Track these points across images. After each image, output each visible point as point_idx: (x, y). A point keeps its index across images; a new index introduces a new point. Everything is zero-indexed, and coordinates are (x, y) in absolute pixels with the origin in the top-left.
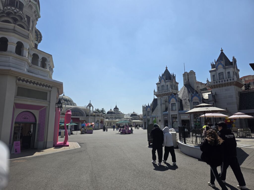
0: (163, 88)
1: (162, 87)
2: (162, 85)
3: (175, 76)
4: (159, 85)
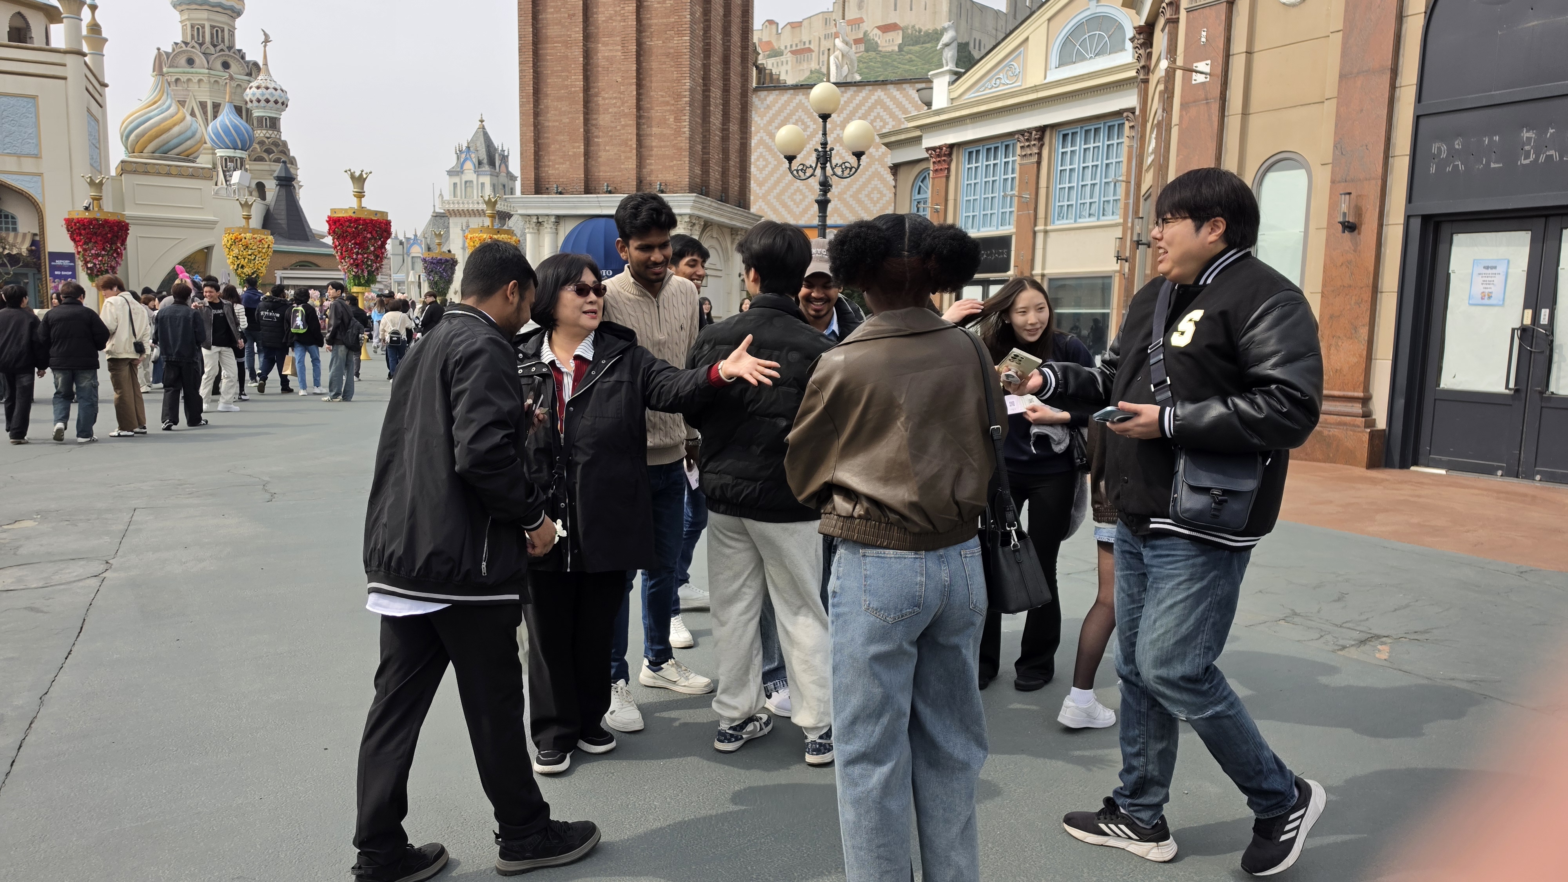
0: (468, 189)
1: (466, 188)
2: (467, 179)
3: (506, 154)
4: (456, 180)
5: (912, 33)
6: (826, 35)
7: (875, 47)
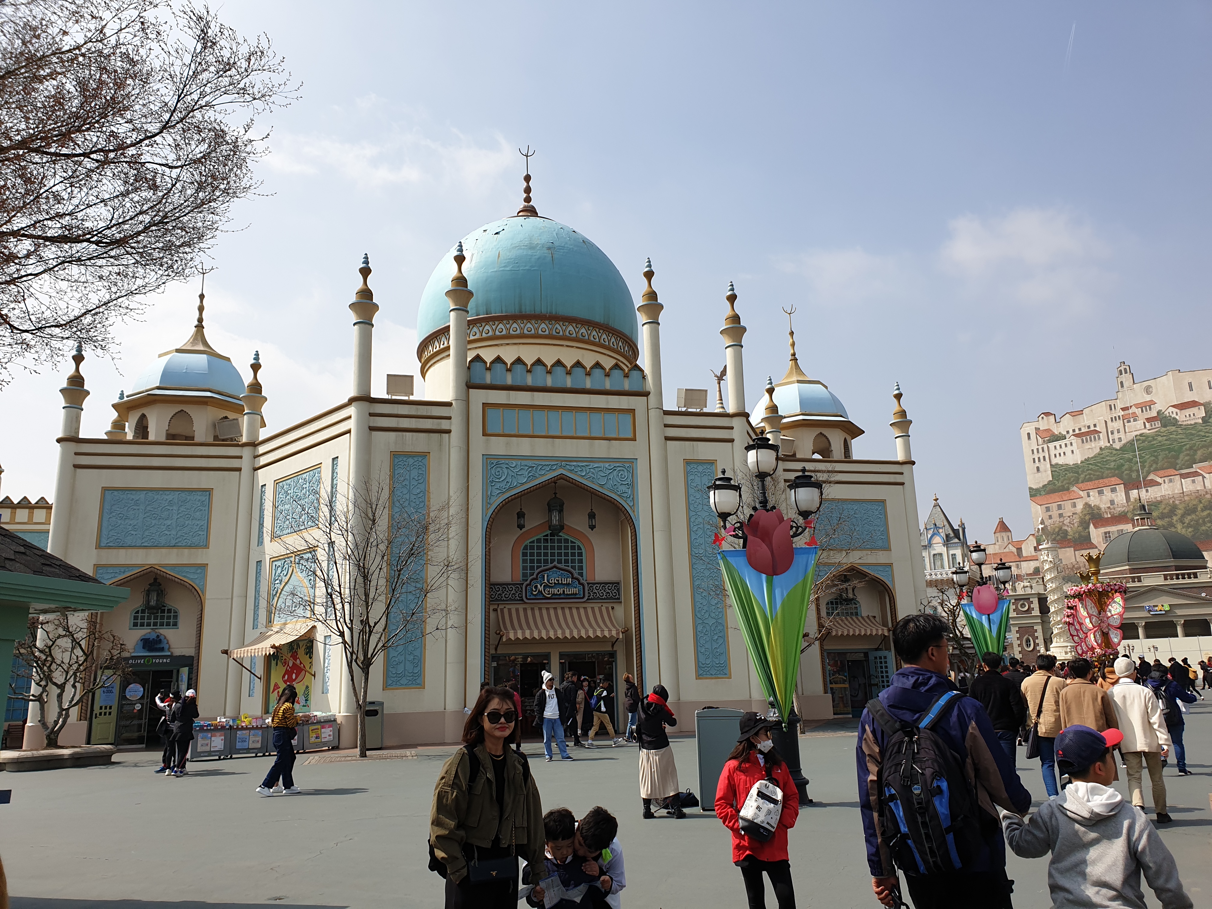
6: (1112, 418)
7: (1174, 422)
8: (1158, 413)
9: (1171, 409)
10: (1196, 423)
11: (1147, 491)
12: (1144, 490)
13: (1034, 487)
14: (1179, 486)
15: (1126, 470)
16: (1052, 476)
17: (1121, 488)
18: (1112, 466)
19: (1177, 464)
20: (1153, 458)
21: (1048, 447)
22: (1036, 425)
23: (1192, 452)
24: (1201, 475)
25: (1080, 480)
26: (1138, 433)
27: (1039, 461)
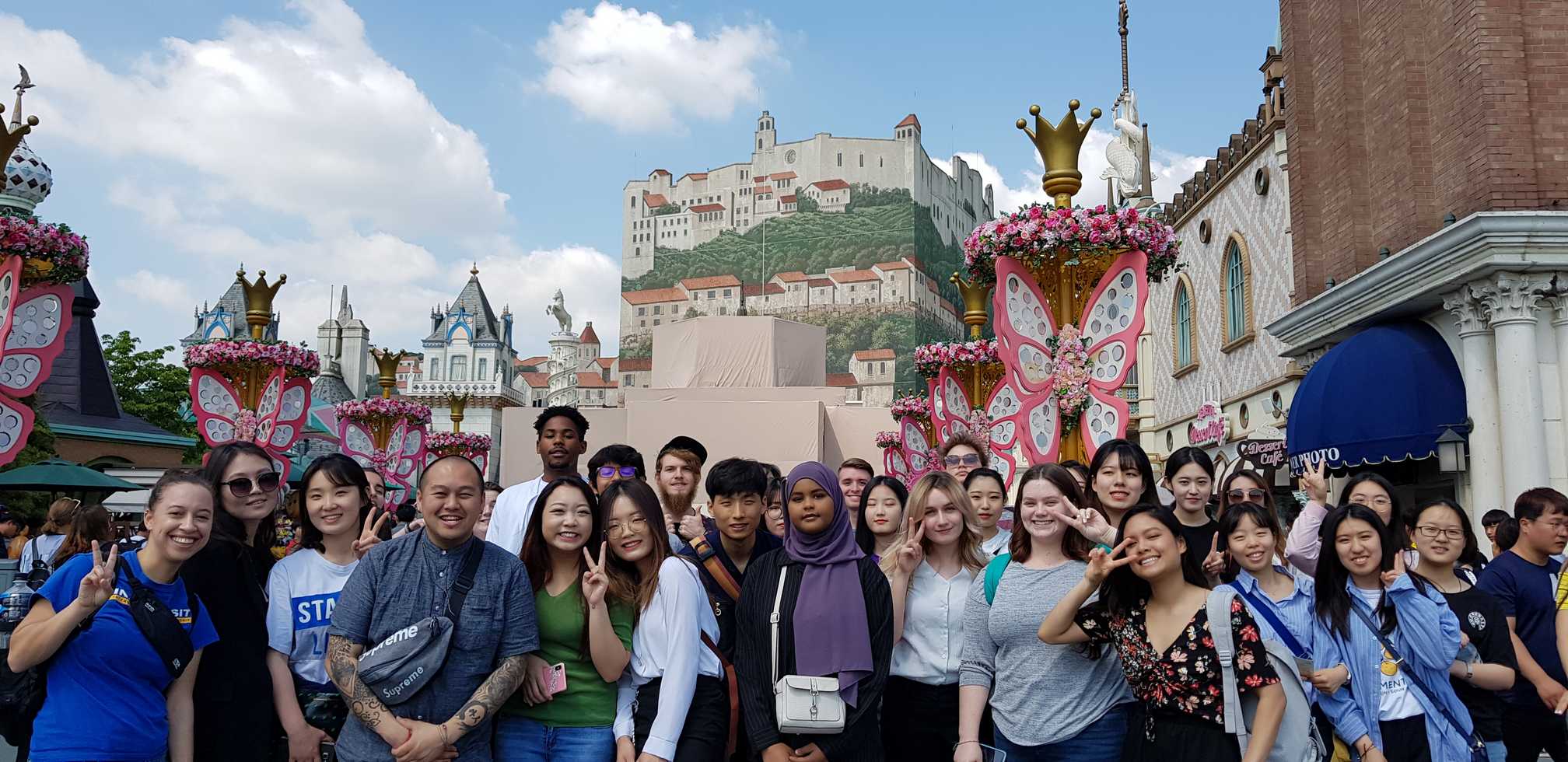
5: (864, 193)
6: (741, 190)
7: (813, 207)
8: (797, 191)
9: (813, 188)
10: (838, 212)
11: (767, 299)
12: (764, 297)
13: (629, 278)
14: (805, 297)
15: (746, 267)
16: (655, 264)
17: (736, 292)
18: (730, 260)
19: (808, 266)
20: (781, 254)
21: (656, 220)
22: (645, 186)
23: (826, 251)
24: (833, 284)
25: (688, 276)
26: (769, 216)
27: (641, 240)
